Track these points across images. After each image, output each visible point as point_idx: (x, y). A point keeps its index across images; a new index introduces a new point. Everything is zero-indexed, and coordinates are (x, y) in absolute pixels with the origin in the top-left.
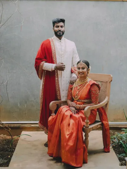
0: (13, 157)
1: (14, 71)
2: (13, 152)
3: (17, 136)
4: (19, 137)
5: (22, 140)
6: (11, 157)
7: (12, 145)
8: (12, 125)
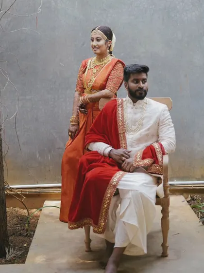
0: (31, 245)
1: (28, 97)
2: (31, 236)
3: (37, 209)
4: (41, 210)
5: (47, 216)
6: (29, 245)
7: (28, 226)
8: (28, 192)
